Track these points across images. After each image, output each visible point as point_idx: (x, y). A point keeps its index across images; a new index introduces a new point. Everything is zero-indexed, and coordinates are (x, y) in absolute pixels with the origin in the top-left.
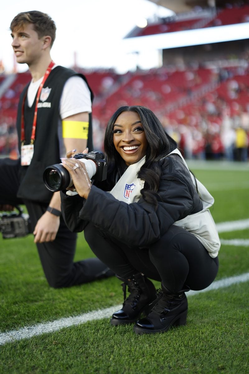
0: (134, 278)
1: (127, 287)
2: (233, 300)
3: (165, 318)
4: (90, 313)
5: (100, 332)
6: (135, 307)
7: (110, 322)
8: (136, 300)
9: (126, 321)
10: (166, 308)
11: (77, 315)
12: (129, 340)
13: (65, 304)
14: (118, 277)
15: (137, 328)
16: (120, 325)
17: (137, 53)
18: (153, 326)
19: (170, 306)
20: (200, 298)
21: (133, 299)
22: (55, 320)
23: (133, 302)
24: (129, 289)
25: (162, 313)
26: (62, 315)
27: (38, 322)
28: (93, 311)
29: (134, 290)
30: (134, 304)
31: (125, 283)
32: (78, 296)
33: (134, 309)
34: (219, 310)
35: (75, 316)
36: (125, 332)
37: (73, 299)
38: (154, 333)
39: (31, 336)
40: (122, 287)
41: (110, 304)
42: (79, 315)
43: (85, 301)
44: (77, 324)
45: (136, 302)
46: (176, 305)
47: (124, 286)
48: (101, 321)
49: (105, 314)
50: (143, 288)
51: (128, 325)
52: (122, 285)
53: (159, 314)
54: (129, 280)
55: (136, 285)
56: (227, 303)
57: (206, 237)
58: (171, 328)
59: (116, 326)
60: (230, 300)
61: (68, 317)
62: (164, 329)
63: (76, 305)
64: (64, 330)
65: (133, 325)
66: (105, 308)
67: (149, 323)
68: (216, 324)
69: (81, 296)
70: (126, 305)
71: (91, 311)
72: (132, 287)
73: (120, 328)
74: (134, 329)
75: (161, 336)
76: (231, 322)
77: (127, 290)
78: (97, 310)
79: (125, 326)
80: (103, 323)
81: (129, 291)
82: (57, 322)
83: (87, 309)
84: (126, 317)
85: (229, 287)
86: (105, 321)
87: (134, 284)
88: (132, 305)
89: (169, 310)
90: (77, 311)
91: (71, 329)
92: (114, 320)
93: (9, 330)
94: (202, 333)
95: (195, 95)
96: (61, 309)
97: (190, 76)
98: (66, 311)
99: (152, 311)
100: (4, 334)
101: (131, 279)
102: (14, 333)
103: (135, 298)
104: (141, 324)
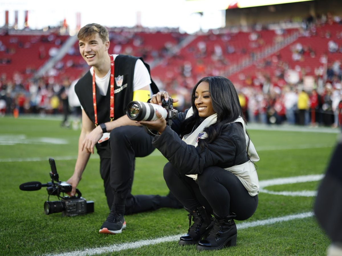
0: (197, 210)
1: (192, 217)
2: (275, 232)
3: (220, 239)
4: (162, 238)
5: (171, 249)
6: (197, 232)
7: (178, 243)
8: (199, 227)
9: (190, 242)
10: (219, 231)
11: (153, 239)
12: (193, 253)
13: (143, 232)
14: (186, 208)
15: (199, 246)
16: (186, 245)
17: (201, 14)
18: (210, 245)
19: (223, 230)
20: (249, 230)
21: (197, 226)
22: (136, 241)
23: (196, 228)
24: (193, 219)
25: (216, 235)
26: (142, 238)
27: (123, 242)
28: (165, 237)
29: (197, 219)
30: (197, 230)
31: (190, 214)
32: (152, 227)
33: (197, 234)
34: (263, 238)
35: (151, 239)
36: (190, 249)
37: (149, 229)
38: (212, 250)
39: (119, 250)
40: (188, 217)
41: (178, 232)
42: (154, 239)
43: (158, 230)
44: (153, 244)
45: (199, 228)
46: (227, 229)
47: (190, 216)
48: (171, 242)
49: (175, 239)
50: (204, 218)
51: (192, 245)
52: (188, 215)
53: (215, 236)
54: (194, 211)
55: (199, 216)
56: (270, 234)
57: (247, 180)
58: (224, 247)
59: (183, 245)
60: (272, 232)
61: (146, 240)
62: (219, 248)
63: (151, 233)
64: (143, 247)
65: (196, 245)
66: (174, 235)
67: (208, 242)
68: (259, 246)
69: (154, 227)
70: (190, 231)
71: (163, 236)
72: (196, 217)
73: (186, 246)
74: (196, 247)
75: (217, 251)
76: (271, 245)
77: (192, 219)
78: (168, 236)
79: (190, 246)
80: (173, 244)
81: (193, 220)
82: (137, 243)
83: (160, 235)
84: (191, 239)
85: (273, 224)
86: (174, 242)
87: (198, 214)
88: (195, 231)
89: (222, 233)
90: (152, 236)
91: (149, 246)
92: (182, 241)
93: (103, 246)
94: (248, 251)
95: (258, 56)
96: (140, 235)
97: (254, 37)
98: (144, 236)
99: (209, 234)
100: (99, 248)
101: (196, 211)
102: (106, 248)
103: (198, 225)
104: (201, 243)
